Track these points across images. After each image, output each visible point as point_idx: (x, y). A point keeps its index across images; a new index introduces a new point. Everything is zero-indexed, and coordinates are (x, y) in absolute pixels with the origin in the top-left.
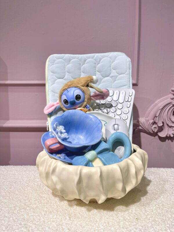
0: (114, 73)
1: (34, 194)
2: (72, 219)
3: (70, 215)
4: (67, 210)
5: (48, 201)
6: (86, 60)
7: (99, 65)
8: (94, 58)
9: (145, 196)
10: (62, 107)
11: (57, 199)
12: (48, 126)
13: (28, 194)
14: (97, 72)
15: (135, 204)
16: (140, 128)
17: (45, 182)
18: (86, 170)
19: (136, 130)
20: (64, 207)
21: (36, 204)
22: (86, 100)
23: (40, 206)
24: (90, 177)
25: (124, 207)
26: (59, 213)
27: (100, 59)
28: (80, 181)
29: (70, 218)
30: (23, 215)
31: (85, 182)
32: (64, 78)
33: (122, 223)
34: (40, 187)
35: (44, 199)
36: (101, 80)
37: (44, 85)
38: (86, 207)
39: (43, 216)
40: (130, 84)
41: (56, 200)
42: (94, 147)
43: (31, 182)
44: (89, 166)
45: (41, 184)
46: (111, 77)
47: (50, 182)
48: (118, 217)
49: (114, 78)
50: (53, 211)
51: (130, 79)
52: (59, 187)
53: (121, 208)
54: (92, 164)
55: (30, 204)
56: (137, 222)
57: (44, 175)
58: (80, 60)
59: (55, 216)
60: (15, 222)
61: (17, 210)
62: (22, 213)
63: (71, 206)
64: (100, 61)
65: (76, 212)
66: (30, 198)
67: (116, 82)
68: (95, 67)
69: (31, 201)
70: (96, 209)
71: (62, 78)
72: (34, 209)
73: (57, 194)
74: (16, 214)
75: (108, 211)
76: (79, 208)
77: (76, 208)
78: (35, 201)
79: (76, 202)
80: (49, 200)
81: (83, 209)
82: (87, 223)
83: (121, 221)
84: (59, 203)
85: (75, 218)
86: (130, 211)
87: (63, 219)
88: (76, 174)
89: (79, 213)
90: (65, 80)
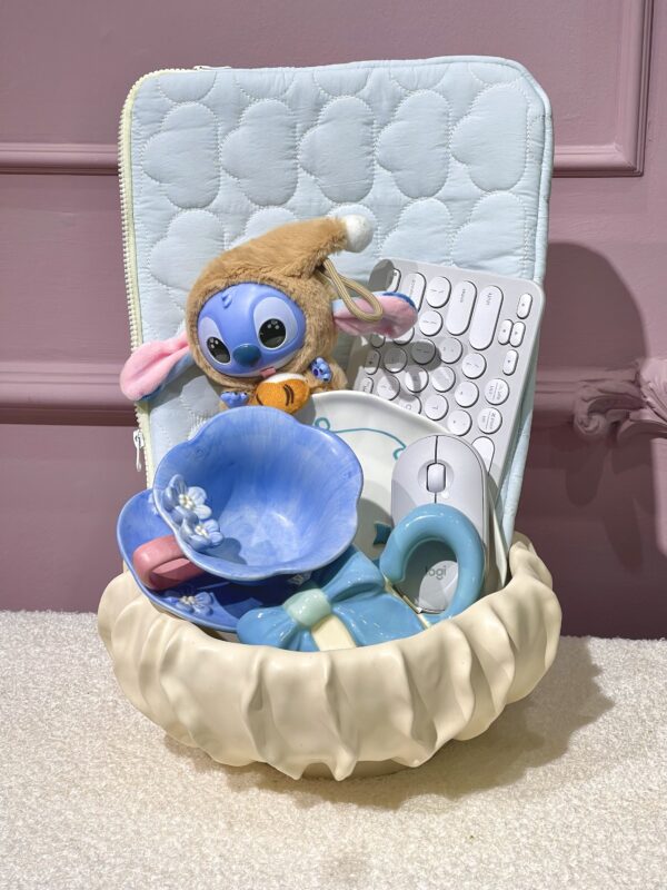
0: (459, 179)
1: (91, 742)
2: (236, 829)
3: (232, 817)
4: (220, 801)
5: (151, 769)
6: (325, 101)
7: (388, 130)
8: (365, 92)
9: (549, 766)
10: (201, 365)
11: (185, 764)
12: (142, 450)
13: (68, 740)
14: (379, 169)
15: (490, 792)
16: (647, 415)
17: (137, 699)
18: (281, 662)
19: (626, 425)
20: (211, 792)
21: (102, 777)
22: (310, 339)
23: (120, 784)
24: (293, 686)
25: (443, 801)
26: (192, 808)
27: (396, 100)
28: (259, 699)
29: (230, 825)
30: (59, 813)
31: (276, 701)
32: (211, 201)
33: (412, 846)
34: (115, 715)
35: (135, 760)
36: (400, 212)
37: (112, 170)
38: (296, 793)
39: (132, 817)
40: (534, 248)
41: (183, 766)
42: (320, 577)
43: (71, 692)
44: (298, 650)
45: (119, 701)
46: (447, 200)
47: (155, 700)
48: (403, 831)
49: (462, 207)
50: (169, 802)
51: (536, 216)
52: (187, 717)
53: (429, 800)
54: (311, 639)
55: (81, 778)
56: (467, 846)
57: (134, 674)
58: (293, 103)
59: (178, 819)
60: (37, 832)
61: (37, 798)
62: (57, 808)
63: (239, 788)
64: (393, 108)
65: (255, 809)
66: (76, 757)
67: (466, 228)
68: (369, 142)
69: (82, 765)
70: (333, 801)
71: (203, 207)
72: (100, 795)
73: (184, 742)
74: (34, 810)
75: (374, 810)
76: (269, 796)
77: (258, 795)
78: (98, 767)
79: (259, 777)
80: (152, 765)
81: (283, 802)
82: (288, 841)
83: (411, 843)
84: (192, 778)
85: (248, 827)
86: (460, 813)
87: (205, 828)
88: (248, 676)
89: (267, 813)
90: (215, 212)
